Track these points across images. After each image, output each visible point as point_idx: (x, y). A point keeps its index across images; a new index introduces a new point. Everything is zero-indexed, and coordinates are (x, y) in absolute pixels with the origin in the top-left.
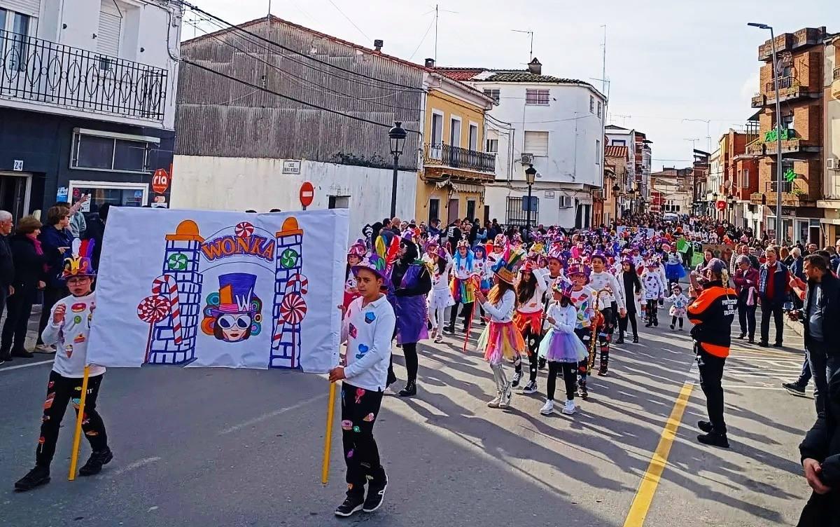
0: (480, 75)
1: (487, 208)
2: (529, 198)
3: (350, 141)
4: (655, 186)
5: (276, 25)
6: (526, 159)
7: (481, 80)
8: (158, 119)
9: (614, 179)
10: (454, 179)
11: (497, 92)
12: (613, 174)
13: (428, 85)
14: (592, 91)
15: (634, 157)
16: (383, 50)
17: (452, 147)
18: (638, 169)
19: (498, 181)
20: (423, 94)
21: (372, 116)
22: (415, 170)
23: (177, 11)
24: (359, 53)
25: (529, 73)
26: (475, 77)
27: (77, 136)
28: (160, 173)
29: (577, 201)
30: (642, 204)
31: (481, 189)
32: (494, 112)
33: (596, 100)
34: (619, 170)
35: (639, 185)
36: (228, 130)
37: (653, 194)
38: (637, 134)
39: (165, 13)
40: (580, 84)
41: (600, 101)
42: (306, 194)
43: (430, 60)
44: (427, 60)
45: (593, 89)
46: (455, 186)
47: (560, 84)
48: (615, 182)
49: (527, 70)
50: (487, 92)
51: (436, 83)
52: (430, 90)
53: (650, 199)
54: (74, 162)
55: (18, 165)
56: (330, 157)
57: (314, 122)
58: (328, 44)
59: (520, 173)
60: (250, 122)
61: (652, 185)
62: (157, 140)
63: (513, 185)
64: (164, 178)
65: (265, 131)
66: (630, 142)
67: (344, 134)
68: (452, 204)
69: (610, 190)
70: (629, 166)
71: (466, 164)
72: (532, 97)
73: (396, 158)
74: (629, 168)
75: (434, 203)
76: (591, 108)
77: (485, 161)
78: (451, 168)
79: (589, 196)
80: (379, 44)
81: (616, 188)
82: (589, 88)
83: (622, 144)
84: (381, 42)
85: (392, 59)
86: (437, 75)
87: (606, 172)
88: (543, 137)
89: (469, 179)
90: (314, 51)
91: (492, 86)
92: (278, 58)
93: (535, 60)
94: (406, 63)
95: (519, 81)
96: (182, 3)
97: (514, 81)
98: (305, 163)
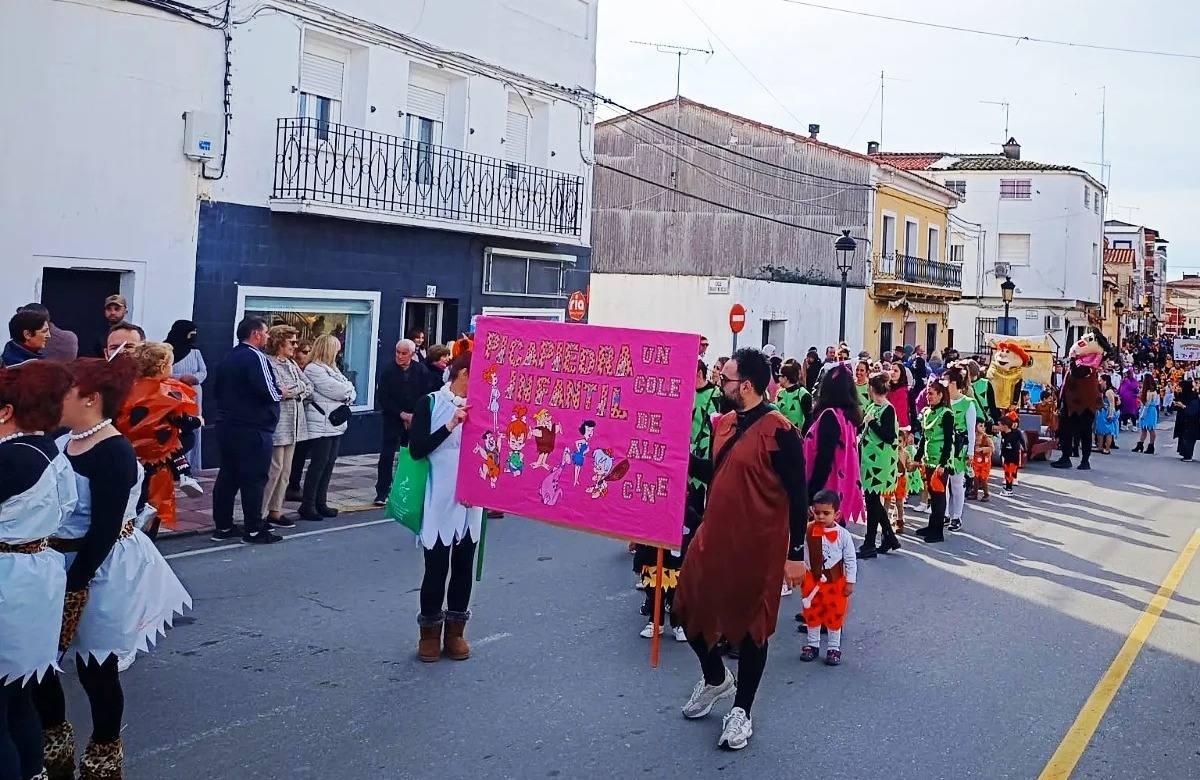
0: (939, 162)
1: (951, 332)
2: (1006, 319)
3: (781, 251)
4: (1172, 300)
5: (688, 109)
6: (1000, 270)
7: (942, 169)
8: (575, 234)
9: (1116, 292)
10: (911, 297)
11: (961, 185)
12: (1115, 286)
13: (876, 179)
14: (1086, 179)
15: (1143, 262)
16: (820, 137)
17: (907, 257)
18: (1149, 277)
19: (964, 298)
20: (871, 192)
21: (808, 220)
22: (863, 287)
23: (589, 104)
24: (790, 141)
25: (1004, 158)
26: (933, 166)
27: (489, 256)
28: (577, 297)
29: (1067, 322)
30: (1154, 324)
31: (943, 309)
32: (960, 210)
33: (1093, 191)
34: (1123, 281)
35: (1150, 299)
36: (632, 239)
37: (1168, 310)
38: (1147, 231)
39: (576, 108)
40: (1072, 172)
41: (1099, 192)
42: (737, 318)
43: (873, 143)
44: (870, 144)
45: (1088, 177)
46: (912, 306)
47: (1045, 172)
48: (1118, 296)
49: (1001, 154)
50: (949, 185)
51: (887, 177)
52: (879, 187)
53: (1164, 317)
54: (487, 286)
55: (431, 291)
56: (757, 271)
57: (736, 228)
58: (753, 132)
59: (994, 288)
60: (658, 229)
61: (1168, 298)
62: (573, 259)
63: (984, 302)
64: (581, 302)
65: (677, 241)
66: (1139, 242)
67: (774, 244)
68: (909, 326)
69: (1111, 307)
70: (1136, 274)
71: (927, 278)
72: (1008, 189)
73: (844, 274)
74: (1136, 277)
75: (886, 328)
76: (1086, 201)
77: (949, 274)
78: (906, 283)
79: (1083, 315)
80: (814, 129)
81: (1118, 304)
82: (1083, 176)
83: (1126, 246)
84: (817, 127)
85: (831, 148)
86: (888, 167)
87: (1106, 284)
88: (1023, 240)
89: (929, 297)
90: (733, 140)
91: (956, 176)
92: (691, 152)
93: (1012, 139)
94: (848, 152)
95: (991, 169)
96: (594, 96)
97: (985, 169)
98: (734, 281)
